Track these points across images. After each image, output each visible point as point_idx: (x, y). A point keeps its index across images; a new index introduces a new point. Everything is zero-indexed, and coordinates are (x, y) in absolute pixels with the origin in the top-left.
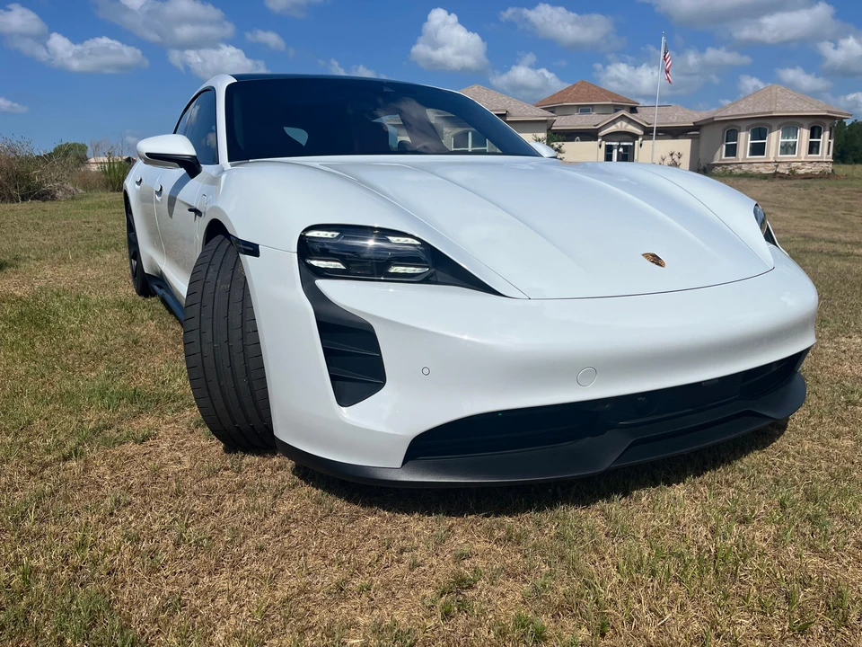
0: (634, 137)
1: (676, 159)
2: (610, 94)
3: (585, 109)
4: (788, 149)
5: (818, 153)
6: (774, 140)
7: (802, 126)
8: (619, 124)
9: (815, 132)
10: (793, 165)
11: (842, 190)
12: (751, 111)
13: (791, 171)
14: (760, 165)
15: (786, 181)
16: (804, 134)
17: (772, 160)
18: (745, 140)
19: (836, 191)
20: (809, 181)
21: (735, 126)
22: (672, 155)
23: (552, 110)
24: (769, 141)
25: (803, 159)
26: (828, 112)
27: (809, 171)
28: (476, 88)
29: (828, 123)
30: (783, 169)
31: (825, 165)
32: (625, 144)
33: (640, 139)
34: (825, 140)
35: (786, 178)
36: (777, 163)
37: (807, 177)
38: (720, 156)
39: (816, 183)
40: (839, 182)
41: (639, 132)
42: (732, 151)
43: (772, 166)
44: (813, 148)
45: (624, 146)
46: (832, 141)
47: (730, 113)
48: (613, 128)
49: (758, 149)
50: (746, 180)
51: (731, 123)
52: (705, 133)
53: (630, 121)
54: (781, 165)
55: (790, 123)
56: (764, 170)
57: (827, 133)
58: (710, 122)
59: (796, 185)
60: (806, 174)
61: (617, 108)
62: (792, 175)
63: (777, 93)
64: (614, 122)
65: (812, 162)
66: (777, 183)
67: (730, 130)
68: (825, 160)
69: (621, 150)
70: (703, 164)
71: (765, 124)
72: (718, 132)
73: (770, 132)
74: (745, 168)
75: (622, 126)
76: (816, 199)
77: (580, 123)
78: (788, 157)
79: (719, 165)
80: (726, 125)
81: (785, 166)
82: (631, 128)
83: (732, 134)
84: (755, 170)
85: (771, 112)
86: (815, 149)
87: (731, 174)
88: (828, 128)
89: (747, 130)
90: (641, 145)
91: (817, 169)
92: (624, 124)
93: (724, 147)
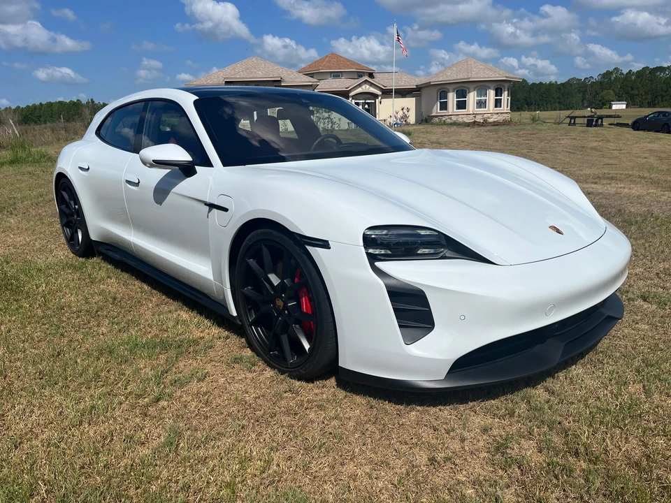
0: (376, 96)
1: (406, 113)
2: (353, 63)
3: (337, 75)
4: (481, 104)
5: (501, 107)
6: (472, 98)
7: (489, 88)
8: (364, 87)
9: (498, 92)
10: (485, 116)
11: (521, 133)
12: (455, 77)
13: (484, 120)
14: (464, 116)
15: (482, 128)
16: (491, 93)
17: (471, 113)
18: (452, 99)
19: (517, 134)
20: (497, 127)
21: (445, 88)
22: (403, 109)
23: (311, 75)
24: (469, 99)
25: (491, 112)
26: (507, 77)
27: (496, 120)
28: (254, 59)
29: (506, 85)
30: (479, 119)
31: (506, 115)
32: (369, 101)
33: (380, 98)
34: (505, 97)
35: (482, 126)
36: (475, 115)
37: (496, 124)
38: (436, 110)
39: (503, 128)
40: (516, 128)
41: (379, 93)
42: (444, 106)
43: (471, 116)
44: (498, 103)
45: (368, 104)
46: (509, 98)
47: (441, 79)
48: (359, 90)
49: (461, 105)
50: (455, 127)
51: (442, 86)
52: (424, 93)
53: (372, 85)
54: (477, 116)
55: (482, 86)
56: (467, 120)
57: (506, 93)
58: (428, 85)
59: (489, 131)
60: (494, 122)
61: (360, 75)
62: (485, 123)
63: (471, 64)
64: (360, 85)
65: (497, 113)
66: (476, 129)
67: (441, 91)
68: (505, 111)
69: (366, 106)
70: (425, 116)
71: (464, 87)
72: (434, 93)
73: (469, 93)
74: (454, 118)
75: (366, 88)
76: (506, 141)
77: (335, 86)
78: (482, 110)
79: (436, 116)
80: (440, 87)
81: (480, 117)
82: (373, 90)
83: (443, 95)
84: (460, 120)
85: (469, 78)
86: (499, 104)
87: (445, 123)
88: (506, 89)
89: (454, 91)
90: (381, 102)
91: (500, 118)
92: (368, 86)
93: (439, 103)
